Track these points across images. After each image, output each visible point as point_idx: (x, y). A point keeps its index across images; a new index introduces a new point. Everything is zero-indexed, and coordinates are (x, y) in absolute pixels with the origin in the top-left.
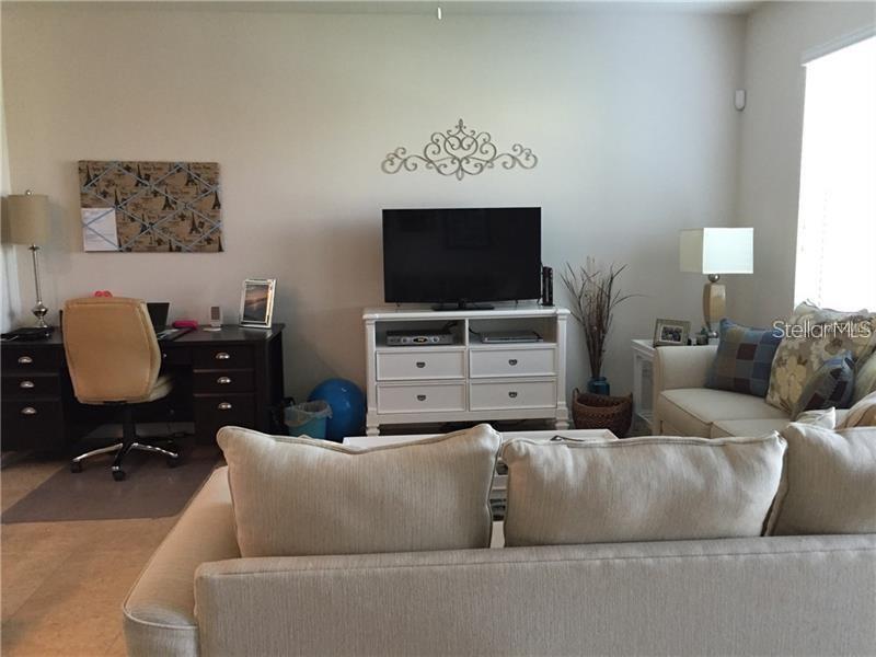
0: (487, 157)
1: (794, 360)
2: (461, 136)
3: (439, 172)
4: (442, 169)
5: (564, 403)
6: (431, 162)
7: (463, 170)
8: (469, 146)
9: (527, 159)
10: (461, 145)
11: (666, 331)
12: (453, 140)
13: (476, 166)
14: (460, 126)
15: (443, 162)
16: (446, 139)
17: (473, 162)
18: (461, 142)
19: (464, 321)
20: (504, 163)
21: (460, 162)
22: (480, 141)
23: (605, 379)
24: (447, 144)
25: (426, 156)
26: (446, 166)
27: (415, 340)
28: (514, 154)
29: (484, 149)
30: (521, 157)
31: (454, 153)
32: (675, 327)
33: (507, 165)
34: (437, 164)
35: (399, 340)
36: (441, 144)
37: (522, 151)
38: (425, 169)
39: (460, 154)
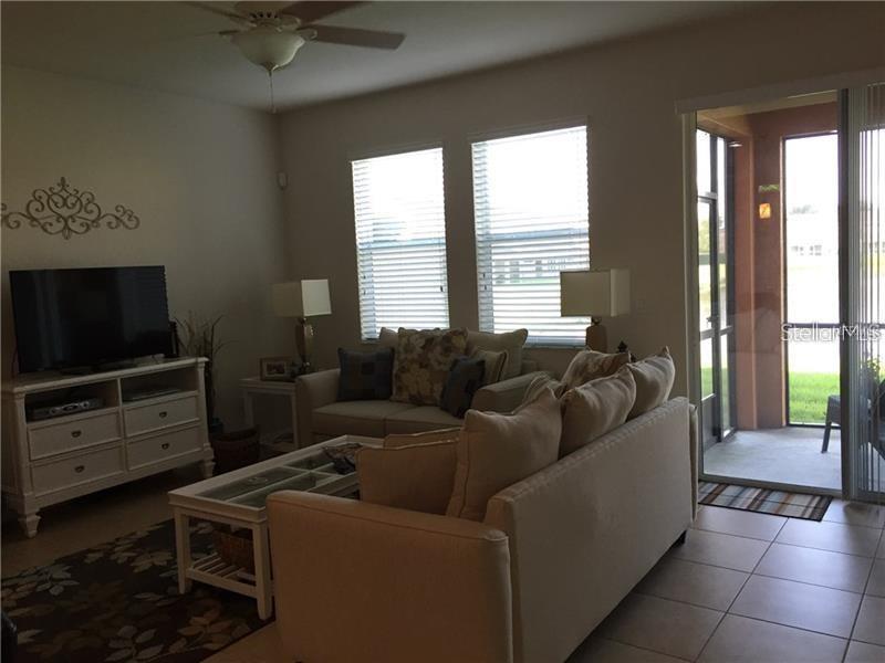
0: (93, 217)
1: (416, 366)
2: (65, 195)
3: (45, 230)
4: (48, 227)
5: (208, 444)
6: (34, 219)
7: (69, 229)
8: (74, 205)
9: (129, 220)
10: (65, 204)
11: (270, 368)
12: (56, 198)
13: (82, 225)
14: (63, 183)
15: (49, 220)
16: (49, 197)
17: (79, 221)
18: (65, 200)
19: (115, 381)
20: (109, 223)
21: (66, 221)
22: (84, 202)
23: (217, 419)
24: (51, 203)
25: (29, 213)
26: (51, 225)
27: (65, 409)
28: (118, 215)
29: (89, 208)
30: (124, 218)
31: (59, 211)
32: (278, 363)
33: (113, 225)
34: (42, 222)
35: (48, 413)
36: (44, 201)
37: (125, 213)
38: (30, 227)
39: (65, 212)
